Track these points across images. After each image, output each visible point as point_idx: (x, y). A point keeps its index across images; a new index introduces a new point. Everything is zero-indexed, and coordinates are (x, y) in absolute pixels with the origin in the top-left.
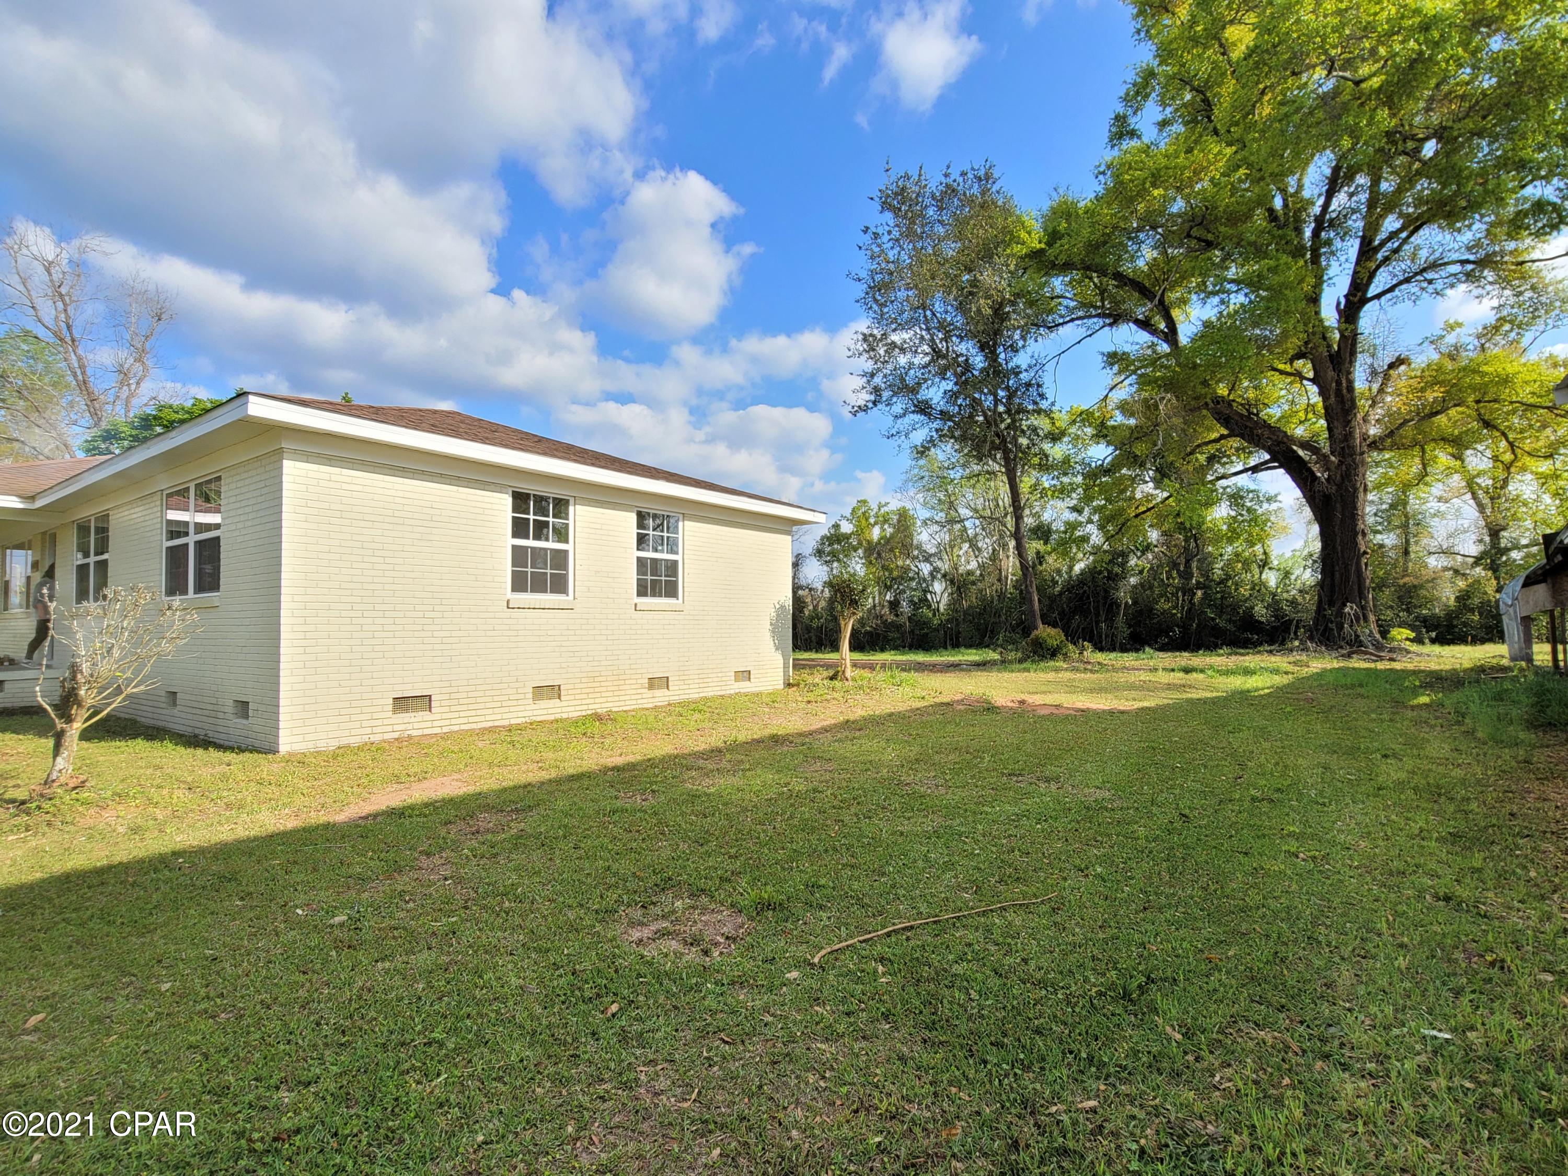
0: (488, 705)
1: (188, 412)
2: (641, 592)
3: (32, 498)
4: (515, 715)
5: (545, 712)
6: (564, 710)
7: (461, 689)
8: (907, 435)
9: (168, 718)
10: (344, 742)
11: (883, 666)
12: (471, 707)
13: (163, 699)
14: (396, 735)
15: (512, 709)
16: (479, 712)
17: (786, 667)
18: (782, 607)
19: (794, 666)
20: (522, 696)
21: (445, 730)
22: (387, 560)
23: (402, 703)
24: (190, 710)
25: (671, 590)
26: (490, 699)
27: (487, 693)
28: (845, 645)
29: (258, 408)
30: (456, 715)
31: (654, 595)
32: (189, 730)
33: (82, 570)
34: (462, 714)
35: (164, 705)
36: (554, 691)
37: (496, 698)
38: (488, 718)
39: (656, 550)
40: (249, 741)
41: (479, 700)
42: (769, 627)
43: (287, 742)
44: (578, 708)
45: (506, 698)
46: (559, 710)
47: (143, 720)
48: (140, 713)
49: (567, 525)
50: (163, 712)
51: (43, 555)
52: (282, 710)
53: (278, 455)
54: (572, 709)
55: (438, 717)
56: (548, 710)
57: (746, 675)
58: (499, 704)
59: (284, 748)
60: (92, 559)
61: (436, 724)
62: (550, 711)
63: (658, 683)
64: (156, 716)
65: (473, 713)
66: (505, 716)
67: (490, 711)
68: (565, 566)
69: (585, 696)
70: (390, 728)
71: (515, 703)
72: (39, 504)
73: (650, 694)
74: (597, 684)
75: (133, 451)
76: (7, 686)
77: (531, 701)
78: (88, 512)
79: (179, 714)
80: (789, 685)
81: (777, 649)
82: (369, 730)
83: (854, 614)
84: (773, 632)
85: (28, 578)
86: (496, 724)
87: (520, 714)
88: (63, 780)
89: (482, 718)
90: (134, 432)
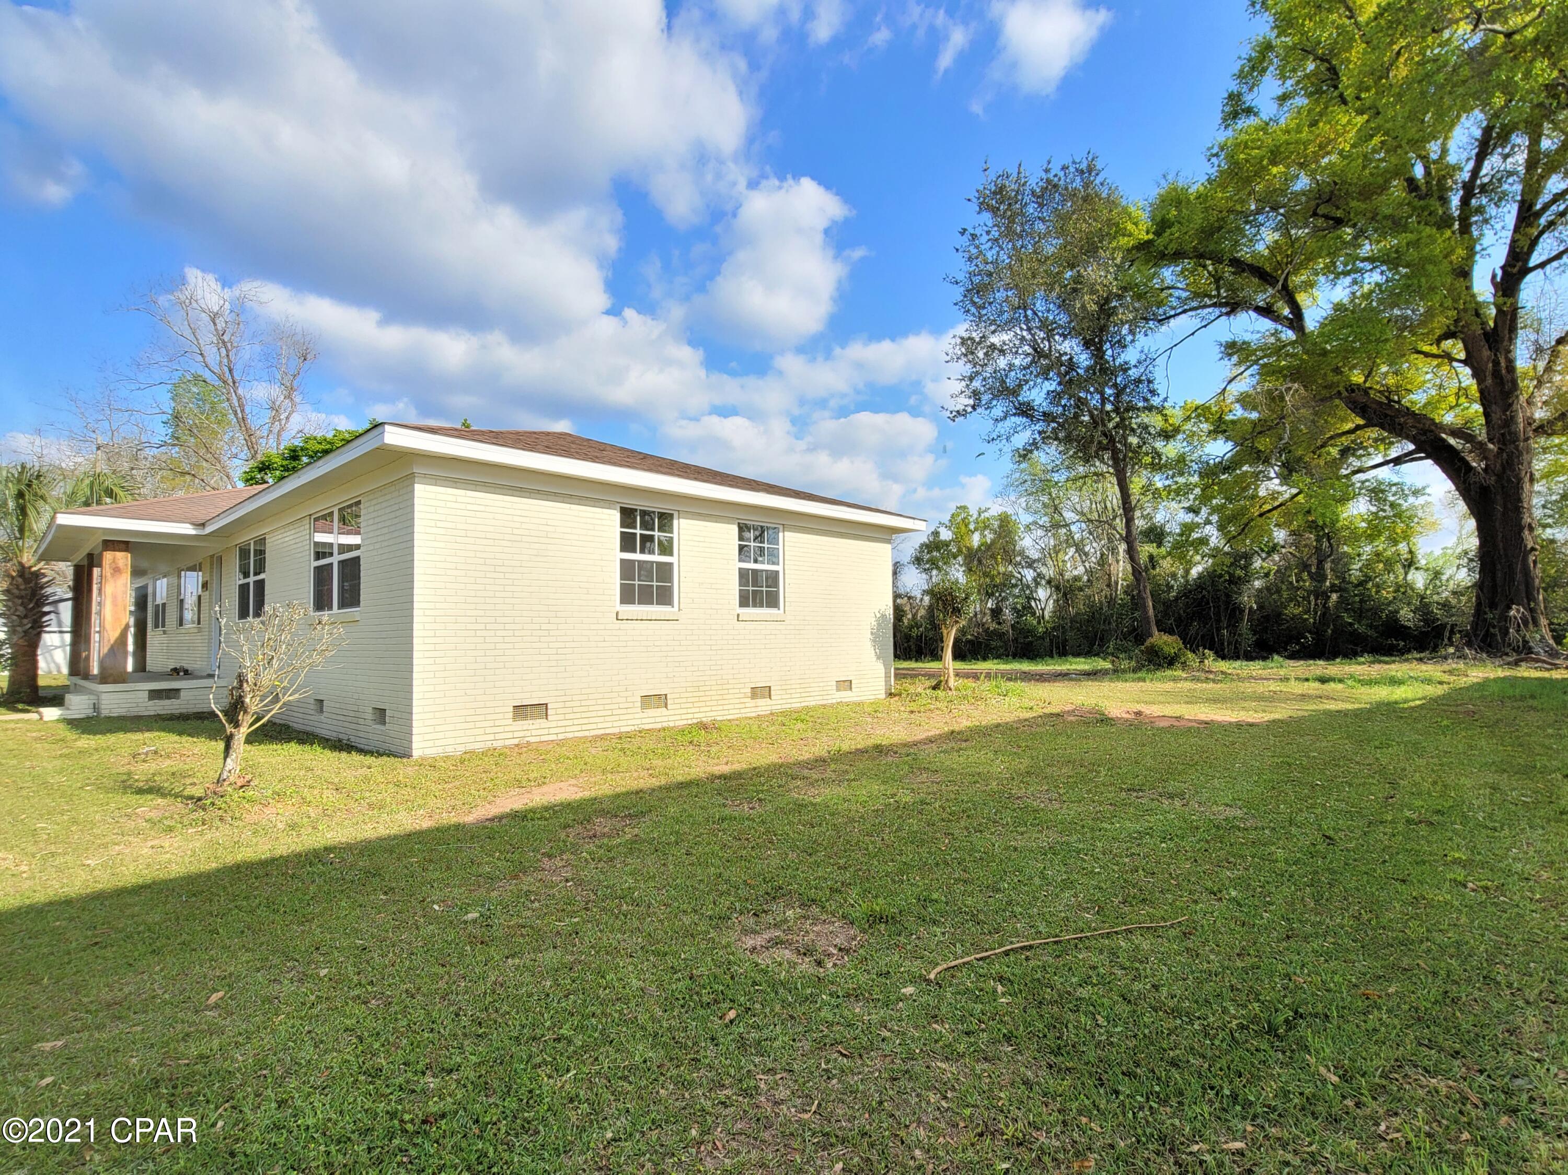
0: (600, 713)
1: (330, 443)
2: (744, 602)
3: (203, 525)
4: (624, 723)
5: (652, 720)
6: (671, 718)
7: (575, 698)
8: (1008, 439)
9: (316, 724)
10: (470, 747)
11: (988, 676)
12: (584, 715)
13: (312, 707)
14: (516, 741)
15: (622, 717)
16: (591, 720)
17: (887, 676)
18: (883, 616)
19: (896, 675)
20: (631, 705)
21: (561, 737)
22: (507, 576)
23: (521, 711)
24: (334, 717)
25: (772, 601)
26: (601, 707)
27: (599, 702)
28: (948, 654)
29: (394, 437)
30: (570, 723)
31: (755, 606)
32: (334, 734)
33: (244, 589)
34: (576, 722)
35: (312, 712)
36: (661, 700)
37: (607, 707)
38: (600, 726)
39: (756, 561)
40: (385, 746)
41: (591, 708)
42: (869, 636)
43: (421, 746)
44: (684, 717)
45: (616, 706)
46: (666, 719)
47: (295, 725)
48: (293, 719)
49: (672, 538)
50: (312, 718)
51: (211, 576)
52: (415, 717)
53: (410, 479)
54: (678, 717)
55: (554, 724)
56: (656, 718)
57: (846, 685)
58: (610, 713)
59: (416, 753)
60: (252, 579)
61: (552, 731)
62: (658, 720)
63: (761, 692)
64: (306, 722)
65: (586, 721)
66: (615, 724)
67: (602, 719)
68: (670, 579)
69: (691, 705)
70: (510, 735)
71: (624, 711)
72: (209, 529)
73: (752, 703)
74: (702, 694)
75: (286, 480)
76: (182, 693)
77: (639, 710)
78: (247, 537)
79: (325, 720)
80: (891, 695)
81: (878, 658)
82: (492, 737)
83: (957, 622)
84: (874, 641)
85: (199, 597)
86: (608, 731)
87: (630, 722)
88: (232, 779)
89: (594, 726)
90: (285, 463)
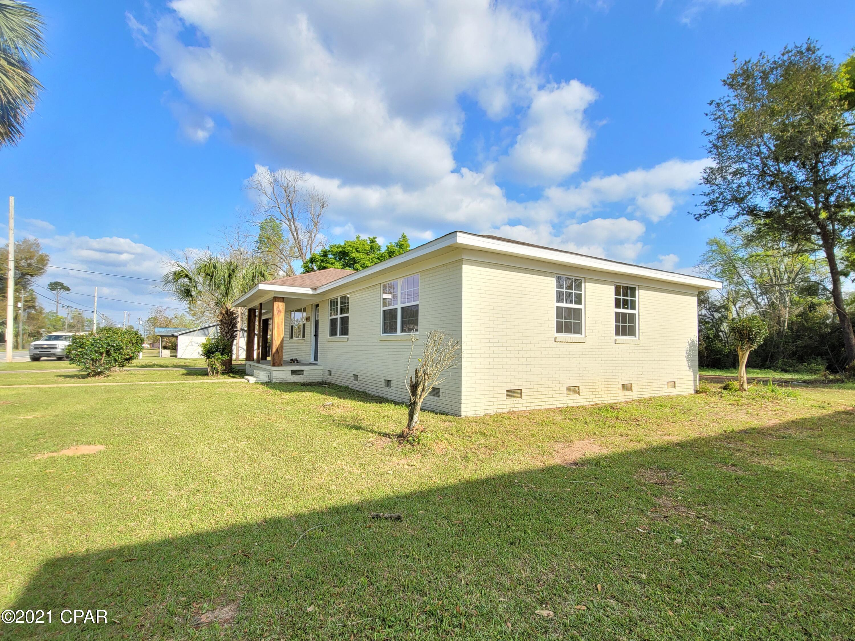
0: (547, 396)
1: (343, 248)
3: (316, 289)
4: (558, 402)
5: (572, 401)
6: (582, 401)
7: (535, 386)
8: (740, 230)
9: (386, 393)
10: (487, 412)
12: (539, 397)
13: (383, 384)
14: (507, 410)
15: (558, 399)
16: (543, 400)
17: (695, 380)
18: (693, 342)
19: (700, 380)
20: (562, 392)
21: (528, 409)
22: (504, 316)
23: (510, 393)
24: (400, 390)
26: (547, 393)
27: (547, 389)
28: (743, 368)
29: (462, 239)
30: (533, 401)
32: (400, 399)
33: (333, 322)
34: (536, 400)
35: (383, 386)
36: (575, 390)
37: (550, 393)
38: (547, 403)
39: (624, 308)
40: (446, 410)
41: (543, 393)
42: (685, 355)
43: (466, 411)
44: (588, 400)
45: (554, 392)
46: (578, 401)
47: (370, 392)
48: (368, 389)
49: (581, 294)
50: (383, 389)
51: (311, 314)
52: (463, 394)
53: (460, 262)
54: (585, 400)
55: (525, 401)
56: (574, 401)
57: (672, 384)
58: (551, 396)
59: (463, 414)
60: (339, 316)
61: (524, 405)
62: (575, 401)
63: (628, 387)
64: (378, 391)
65: (540, 400)
66: (554, 403)
67: (547, 400)
68: (580, 318)
69: (591, 393)
70: (505, 406)
71: (558, 395)
72: (318, 291)
73: (622, 393)
74: (597, 387)
77: (566, 395)
78: (337, 295)
79: (392, 391)
80: (697, 392)
81: (690, 369)
82: (496, 407)
83: (750, 347)
84: (688, 358)
85: (304, 325)
86: (551, 407)
87: (561, 402)
88: (417, 427)
89: (544, 403)
90: (322, 258)
